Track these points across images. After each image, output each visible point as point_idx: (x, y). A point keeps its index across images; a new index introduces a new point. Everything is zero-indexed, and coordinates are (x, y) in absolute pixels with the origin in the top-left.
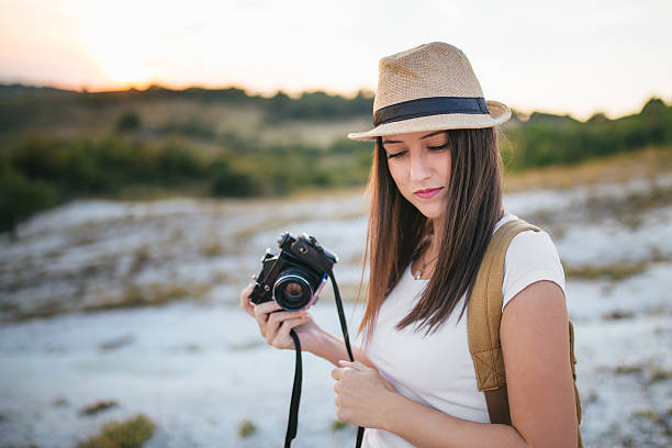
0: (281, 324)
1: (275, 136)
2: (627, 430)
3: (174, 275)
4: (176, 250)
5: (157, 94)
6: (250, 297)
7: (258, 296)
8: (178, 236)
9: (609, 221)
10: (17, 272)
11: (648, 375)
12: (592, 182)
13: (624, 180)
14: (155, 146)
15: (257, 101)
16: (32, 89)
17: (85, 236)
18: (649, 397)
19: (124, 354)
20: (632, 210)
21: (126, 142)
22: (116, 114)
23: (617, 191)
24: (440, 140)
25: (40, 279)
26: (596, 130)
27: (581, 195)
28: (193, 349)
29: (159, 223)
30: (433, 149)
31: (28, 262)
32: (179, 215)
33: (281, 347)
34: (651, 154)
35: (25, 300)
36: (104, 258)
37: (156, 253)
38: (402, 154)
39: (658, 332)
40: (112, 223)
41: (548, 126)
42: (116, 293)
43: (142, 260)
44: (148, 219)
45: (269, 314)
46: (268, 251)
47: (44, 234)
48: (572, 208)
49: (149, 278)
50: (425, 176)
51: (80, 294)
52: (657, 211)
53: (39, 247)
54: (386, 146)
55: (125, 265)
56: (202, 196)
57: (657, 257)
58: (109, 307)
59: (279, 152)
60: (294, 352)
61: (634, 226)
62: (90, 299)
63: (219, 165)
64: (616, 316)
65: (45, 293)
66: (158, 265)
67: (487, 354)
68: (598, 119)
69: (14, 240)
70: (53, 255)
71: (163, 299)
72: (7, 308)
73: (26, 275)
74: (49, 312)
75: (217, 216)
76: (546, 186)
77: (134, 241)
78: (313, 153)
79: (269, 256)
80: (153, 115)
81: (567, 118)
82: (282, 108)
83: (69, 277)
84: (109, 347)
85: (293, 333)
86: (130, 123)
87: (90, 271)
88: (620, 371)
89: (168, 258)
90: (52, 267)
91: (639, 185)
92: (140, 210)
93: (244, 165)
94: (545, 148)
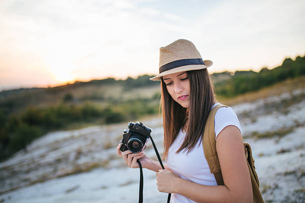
0: (133, 158)
1: (128, 96)
2: (293, 198)
3: (93, 158)
4: (93, 148)
5: (79, 85)
6: (120, 149)
7: (123, 148)
8: (93, 141)
9: (275, 113)
10: (28, 165)
11: (299, 174)
12: (265, 97)
13: (279, 95)
14: (80, 106)
15: (120, 82)
16: (28, 89)
17: (55, 147)
18: (301, 183)
19: (75, 193)
20: (284, 106)
21: (68, 106)
22: (63, 95)
23: (276, 99)
24: (185, 76)
25: (38, 167)
26: (264, 75)
27: (261, 103)
28: (104, 188)
29: (84, 137)
30: (182, 80)
31: (33, 160)
32: (93, 133)
33: (134, 168)
34: (289, 82)
35: (33, 176)
36: (63, 155)
37: (84, 150)
38: (171, 83)
39: (301, 156)
40: (66, 140)
41: (243, 76)
42: (70, 169)
43: (79, 154)
44: (80, 136)
45: (128, 155)
46: (125, 130)
47: (38, 148)
48: (258, 109)
49: (83, 161)
50: (181, 91)
51: (55, 171)
52: (295, 106)
53: (36, 154)
54: (165, 81)
55: (72, 156)
56: (101, 124)
57: (298, 125)
58: (68, 175)
59: (131, 102)
60: (139, 169)
61: (286, 113)
62: (60, 173)
63: (107, 110)
64: (283, 152)
65: (41, 172)
66: (86, 155)
67: (212, 158)
68: (264, 70)
69: (26, 152)
70: (43, 156)
71: (89, 169)
72: (26, 180)
73: (32, 166)
74: (43, 180)
75: (108, 132)
76: (245, 101)
77: (75, 146)
78: (146, 101)
79: (125, 132)
80: (77, 94)
81: (251, 72)
82: (131, 84)
83: (50, 164)
84: (69, 191)
85: (138, 161)
86: (69, 98)
87: (58, 161)
88: (286, 174)
89: (90, 152)
90: (43, 161)
91: (286, 96)
92: (76, 133)
93: (117, 109)
94: (243, 86)
